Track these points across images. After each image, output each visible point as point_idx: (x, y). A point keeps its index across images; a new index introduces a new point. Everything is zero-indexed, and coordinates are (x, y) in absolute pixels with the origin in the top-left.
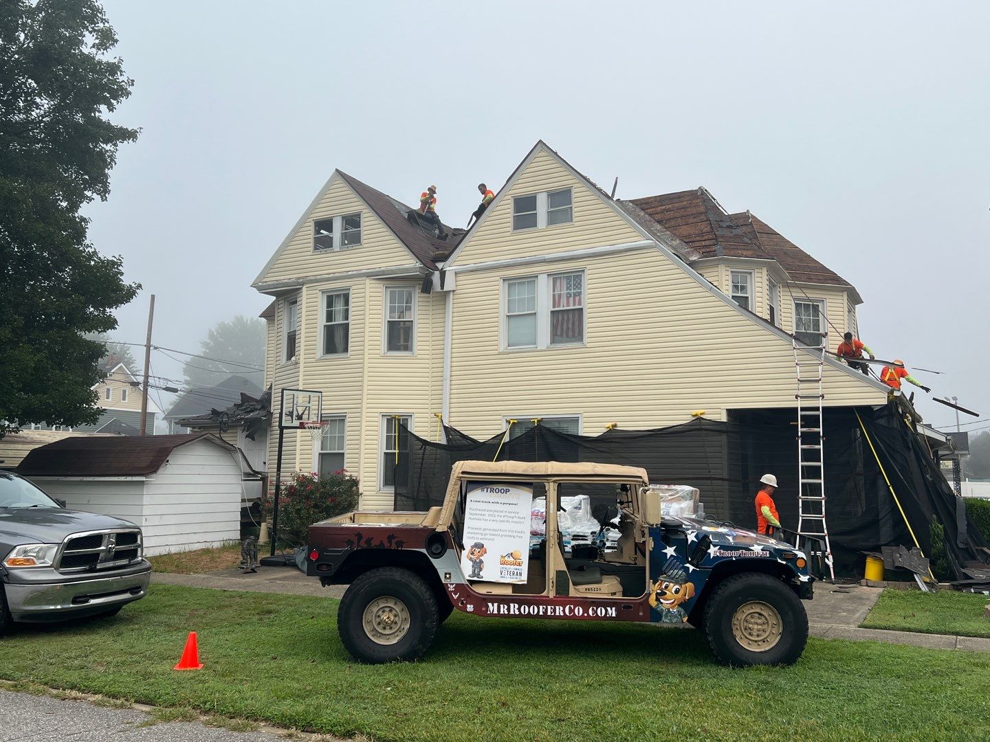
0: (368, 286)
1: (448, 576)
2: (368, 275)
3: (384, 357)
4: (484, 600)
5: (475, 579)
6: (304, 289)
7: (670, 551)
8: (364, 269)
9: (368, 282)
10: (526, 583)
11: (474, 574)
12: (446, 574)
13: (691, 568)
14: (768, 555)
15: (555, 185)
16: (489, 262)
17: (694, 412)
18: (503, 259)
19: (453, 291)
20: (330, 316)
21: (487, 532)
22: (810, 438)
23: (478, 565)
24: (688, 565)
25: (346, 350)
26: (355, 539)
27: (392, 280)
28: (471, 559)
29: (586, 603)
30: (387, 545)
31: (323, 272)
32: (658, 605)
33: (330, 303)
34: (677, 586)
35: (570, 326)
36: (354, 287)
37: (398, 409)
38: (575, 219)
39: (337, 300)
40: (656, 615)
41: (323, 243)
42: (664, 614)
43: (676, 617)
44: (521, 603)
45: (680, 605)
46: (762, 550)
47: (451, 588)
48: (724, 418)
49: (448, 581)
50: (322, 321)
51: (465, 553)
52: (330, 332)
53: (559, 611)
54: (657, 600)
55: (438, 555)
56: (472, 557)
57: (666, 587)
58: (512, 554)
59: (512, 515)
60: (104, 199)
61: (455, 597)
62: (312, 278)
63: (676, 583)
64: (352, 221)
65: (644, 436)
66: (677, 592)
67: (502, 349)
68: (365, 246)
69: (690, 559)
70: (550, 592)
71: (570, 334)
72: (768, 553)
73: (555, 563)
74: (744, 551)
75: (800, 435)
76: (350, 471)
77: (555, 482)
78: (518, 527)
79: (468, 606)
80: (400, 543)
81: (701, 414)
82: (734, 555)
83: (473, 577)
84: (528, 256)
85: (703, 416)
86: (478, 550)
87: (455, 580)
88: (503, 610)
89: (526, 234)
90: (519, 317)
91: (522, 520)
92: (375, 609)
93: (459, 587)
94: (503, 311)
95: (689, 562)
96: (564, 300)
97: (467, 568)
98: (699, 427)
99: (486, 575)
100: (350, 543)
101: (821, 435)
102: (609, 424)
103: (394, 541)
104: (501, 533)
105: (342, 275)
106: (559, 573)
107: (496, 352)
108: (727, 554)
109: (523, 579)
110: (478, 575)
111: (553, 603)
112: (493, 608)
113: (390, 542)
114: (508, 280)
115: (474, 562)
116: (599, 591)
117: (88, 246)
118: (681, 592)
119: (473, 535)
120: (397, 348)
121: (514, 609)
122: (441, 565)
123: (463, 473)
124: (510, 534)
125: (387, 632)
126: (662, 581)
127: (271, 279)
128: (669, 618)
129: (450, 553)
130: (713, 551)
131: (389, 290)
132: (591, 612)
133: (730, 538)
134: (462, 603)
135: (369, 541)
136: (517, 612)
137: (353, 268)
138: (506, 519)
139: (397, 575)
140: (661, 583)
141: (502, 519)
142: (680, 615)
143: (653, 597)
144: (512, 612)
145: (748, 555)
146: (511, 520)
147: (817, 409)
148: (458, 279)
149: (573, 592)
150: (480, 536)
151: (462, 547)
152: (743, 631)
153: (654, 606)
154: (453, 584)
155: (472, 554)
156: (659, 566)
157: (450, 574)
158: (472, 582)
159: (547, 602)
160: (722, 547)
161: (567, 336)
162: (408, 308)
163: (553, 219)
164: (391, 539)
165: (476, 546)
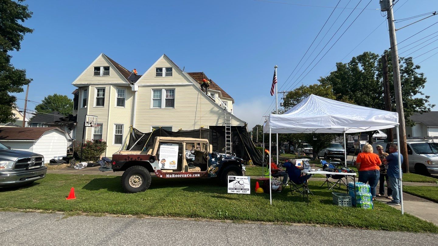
0: (111, 87)
2: (111, 84)
3: (116, 108)
4: (165, 174)
5: (163, 168)
6: (90, 86)
7: (213, 160)
8: (110, 82)
11: (162, 167)
12: (155, 167)
13: (218, 164)
15: (167, 66)
16: (148, 84)
17: (201, 126)
18: (152, 84)
19: (138, 91)
20: (98, 95)
21: (166, 156)
22: (228, 133)
23: (163, 165)
25: (103, 105)
26: (127, 158)
29: (192, 173)
30: (137, 160)
31: (96, 82)
33: (98, 91)
35: (171, 103)
36: (107, 87)
37: (119, 122)
38: (173, 76)
39: (101, 90)
40: (209, 175)
41: (97, 74)
43: (214, 176)
44: (175, 174)
45: (215, 173)
46: (234, 159)
47: (156, 171)
48: (208, 128)
49: (155, 169)
50: (96, 96)
51: (160, 162)
52: (98, 99)
53: (185, 176)
54: (210, 172)
55: (153, 162)
58: (173, 161)
60: (18, 50)
61: (157, 173)
62: (93, 83)
63: (214, 167)
64: (107, 69)
65: (188, 132)
66: (214, 169)
67: (151, 108)
68: (110, 76)
70: (183, 171)
71: (170, 105)
73: (185, 163)
75: (226, 132)
76: (104, 139)
77: (185, 142)
78: (175, 154)
79: (161, 176)
80: (141, 159)
82: (228, 160)
84: (160, 84)
85: (203, 127)
86: (163, 161)
87: (157, 169)
88: (171, 176)
89: (159, 78)
90: (157, 100)
91: (176, 152)
92: (133, 178)
93: (158, 171)
94: (152, 98)
95: (217, 162)
96: (169, 96)
97: (160, 165)
98: (202, 130)
99: (166, 167)
100: (126, 159)
101: (231, 132)
102: (180, 129)
103: (139, 159)
104: (170, 156)
105: (103, 83)
106: (186, 166)
107: (149, 108)
108: (226, 160)
109: (176, 168)
110: (163, 167)
111: (184, 174)
112: (168, 176)
113: (138, 159)
114: (154, 90)
115: (163, 164)
116: (195, 170)
117: (10, 65)
119: (162, 157)
120: (120, 106)
121: (173, 176)
122: (153, 165)
123: (160, 140)
124: (172, 156)
125: (136, 184)
126: (211, 167)
127: (78, 82)
128: (212, 176)
129: (156, 161)
130: (223, 159)
131: (117, 89)
132: (193, 176)
133: (226, 156)
134: (159, 175)
135: (132, 159)
136: (174, 177)
137: (106, 82)
139: (141, 168)
141: (170, 152)
144: (173, 177)
145: (231, 160)
146: (172, 152)
147: (230, 126)
148: (139, 88)
149: (189, 171)
150: (164, 157)
151: (159, 160)
156: (211, 163)
158: (162, 169)
159: (182, 173)
160: (225, 158)
161: (170, 106)
162: (123, 95)
163: (167, 75)
164: (138, 158)
165: (163, 159)
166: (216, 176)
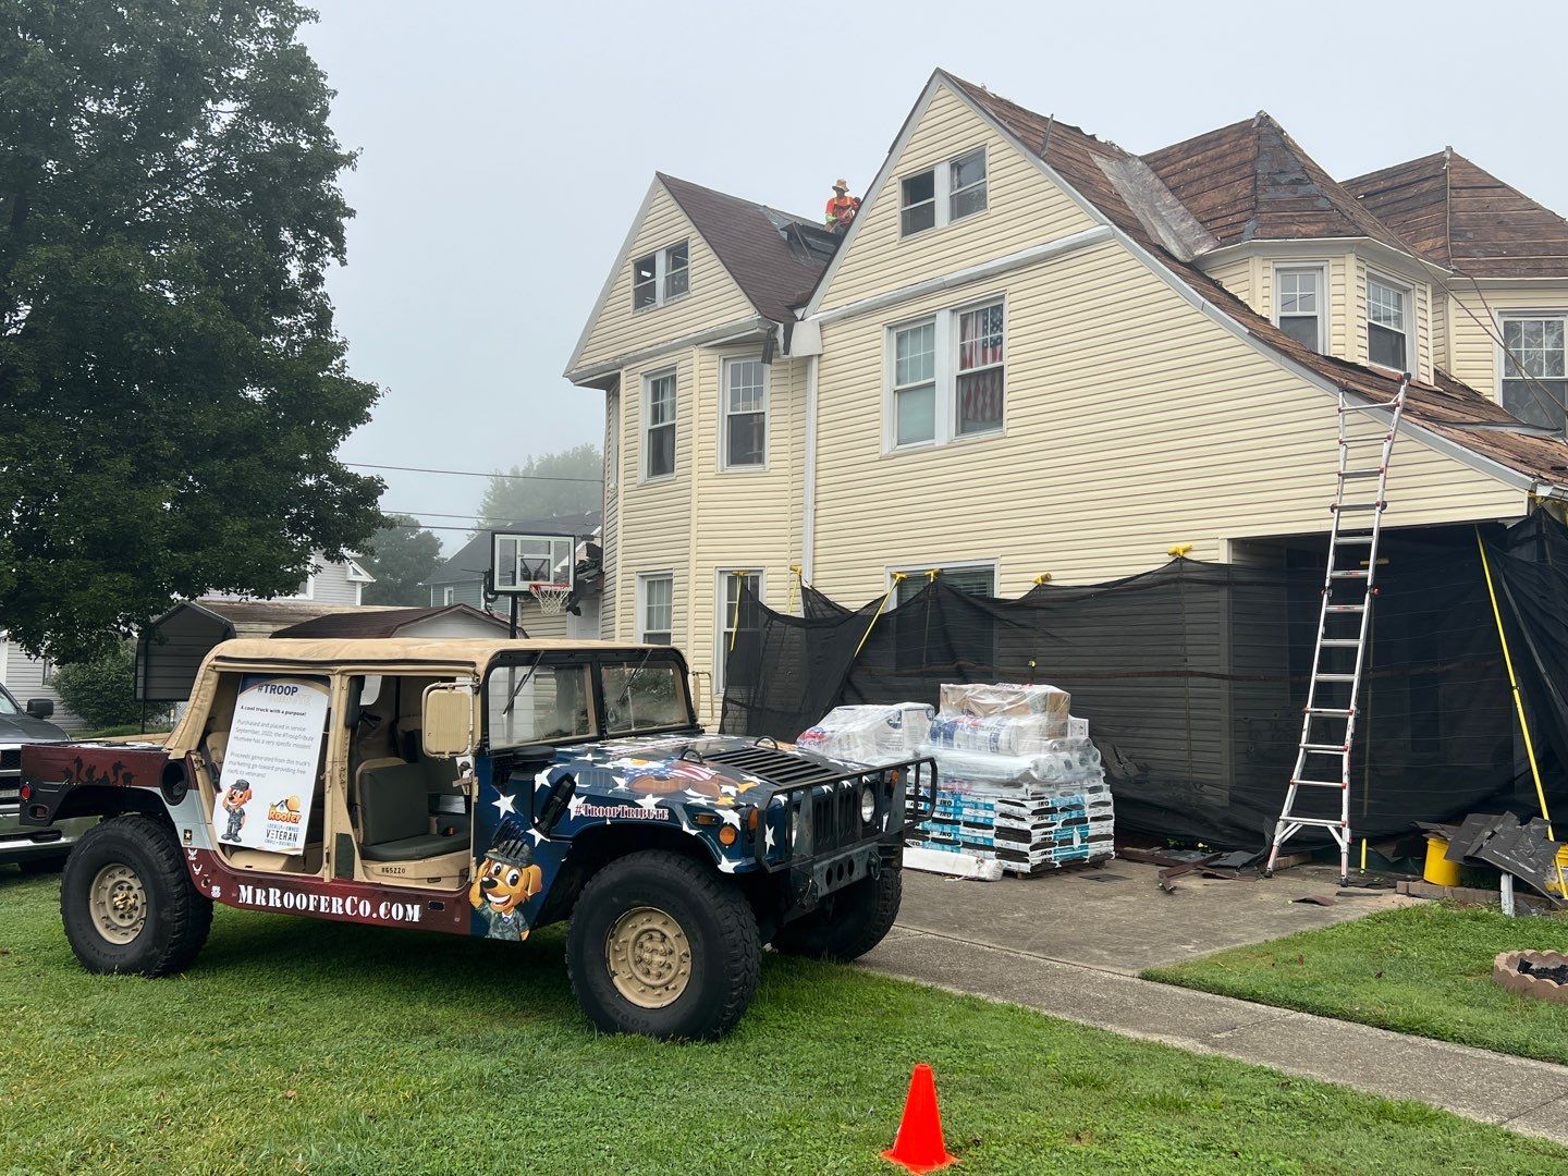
0: (696, 360)
1: (188, 835)
2: (697, 342)
3: (719, 476)
4: (234, 880)
5: (230, 842)
6: (622, 373)
7: (505, 804)
8: (692, 331)
9: (696, 352)
10: (301, 853)
11: (232, 835)
12: (186, 831)
13: (538, 837)
14: (666, 817)
15: (960, 147)
16: (868, 297)
17: (1172, 547)
18: (887, 290)
19: (820, 356)
20: (656, 415)
21: (257, 762)
23: (237, 818)
24: (533, 831)
25: (671, 468)
26: (74, 768)
27: (728, 345)
28: (228, 808)
29: (377, 894)
30: (112, 780)
31: (642, 345)
32: (483, 904)
33: (655, 397)
34: (515, 872)
35: (988, 400)
36: (683, 364)
37: (742, 562)
38: (991, 203)
39: (663, 385)
41: (644, 296)
42: (493, 921)
43: (511, 929)
44: (285, 885)
45: (519, 907)
46: (657, 806)
47: (192, 856)
48: (1223, 556)
49: (188, 844)
50: (645, 422)
51: (221, 798)
52: (655, 439)
54: (483, 895)
55: (176, 801)
56: (231, 804)
57: (498, 872)
58: (287, 801)
59: (297, 733)
61: (197, 871)
62: (631, 355)
63: (513, 865)
64: (678, 255)
66: (514, 881)
67: (885, 451)
68: (694, 293)
69: (537, 821)
70: (327, 874)
71: (985, 415)
72: (666, 811)
73: (335, 820)
74: (626, 808)
75: (1327, 584)
77: (343, 673)
79: (214, 888)
80: (128, 778)
81: (1185, 551)
82: (608, 813)
83: (228, 839)
84: (921, 278)
85: (1188, 556)
86: (239, 793)
87: (196, 843)
90: (913, 393)
91: (307, 743)
92: (110, 883)
93: (204, 855)
94: (888, 382)
95: (536, 826)
96: (977, 355)
97: (221, 821)
98: (1181, 576)
99: (247, 838)
100: (68, 774)
101: (1369, 584)
102: (1038, 576)
103: (121, 773)
104: (276, 764)
105: (665, 345)
106: (343, 839)
107: (876, 457)
108: (599, 812)
109: (298, 846)
110: (235, 837)
111: (328, 890)
113: (116, 774)
114: (897, 326)
115: (232, 813)
116: (402, 875)
118: (521, 883)
119: (237, 767)
120: (742, 461)
122: (180, 816)
124: (289, 766)
125: (127, 922)
126: (491, 859)
127: (587, 362)
128: (500, 930)
129: (191, 795)
130: (576, 806)
131: (729, 364)
133: (621, 782)
134: (206, 883)
135: (90, 772)
137: (678, 334)
138: (286, 740)
140: (489, 863)
141: (281, 739)
142: (517, 926)
143: (476, 889)
145: (633, 815)
146: (292, 741)
148: (826, 333)
149: (359, 874)
150: (245, 769)
152: (632, 967)
153: (477, 906)
154: (194, 849)
155: (231, 799)
157: (190, 832)
159: (321, 888)
160: (593, 799)
162: (759, 393)
163: (958, 208)
164: (117, 767)
165: (243, 786)
166: (525, 935)
